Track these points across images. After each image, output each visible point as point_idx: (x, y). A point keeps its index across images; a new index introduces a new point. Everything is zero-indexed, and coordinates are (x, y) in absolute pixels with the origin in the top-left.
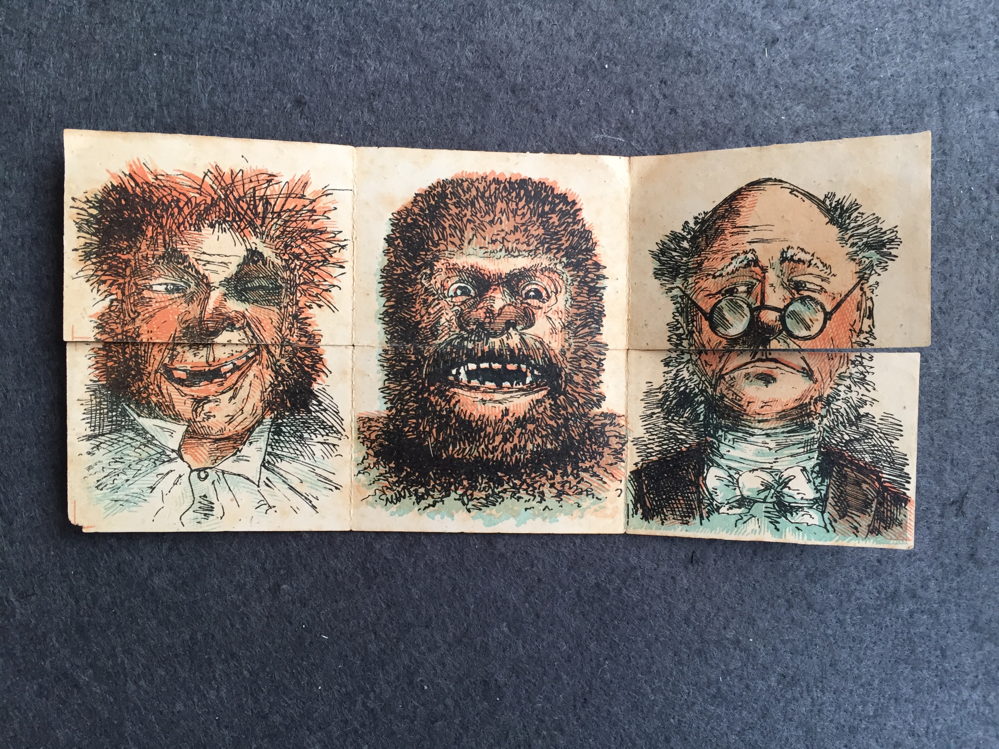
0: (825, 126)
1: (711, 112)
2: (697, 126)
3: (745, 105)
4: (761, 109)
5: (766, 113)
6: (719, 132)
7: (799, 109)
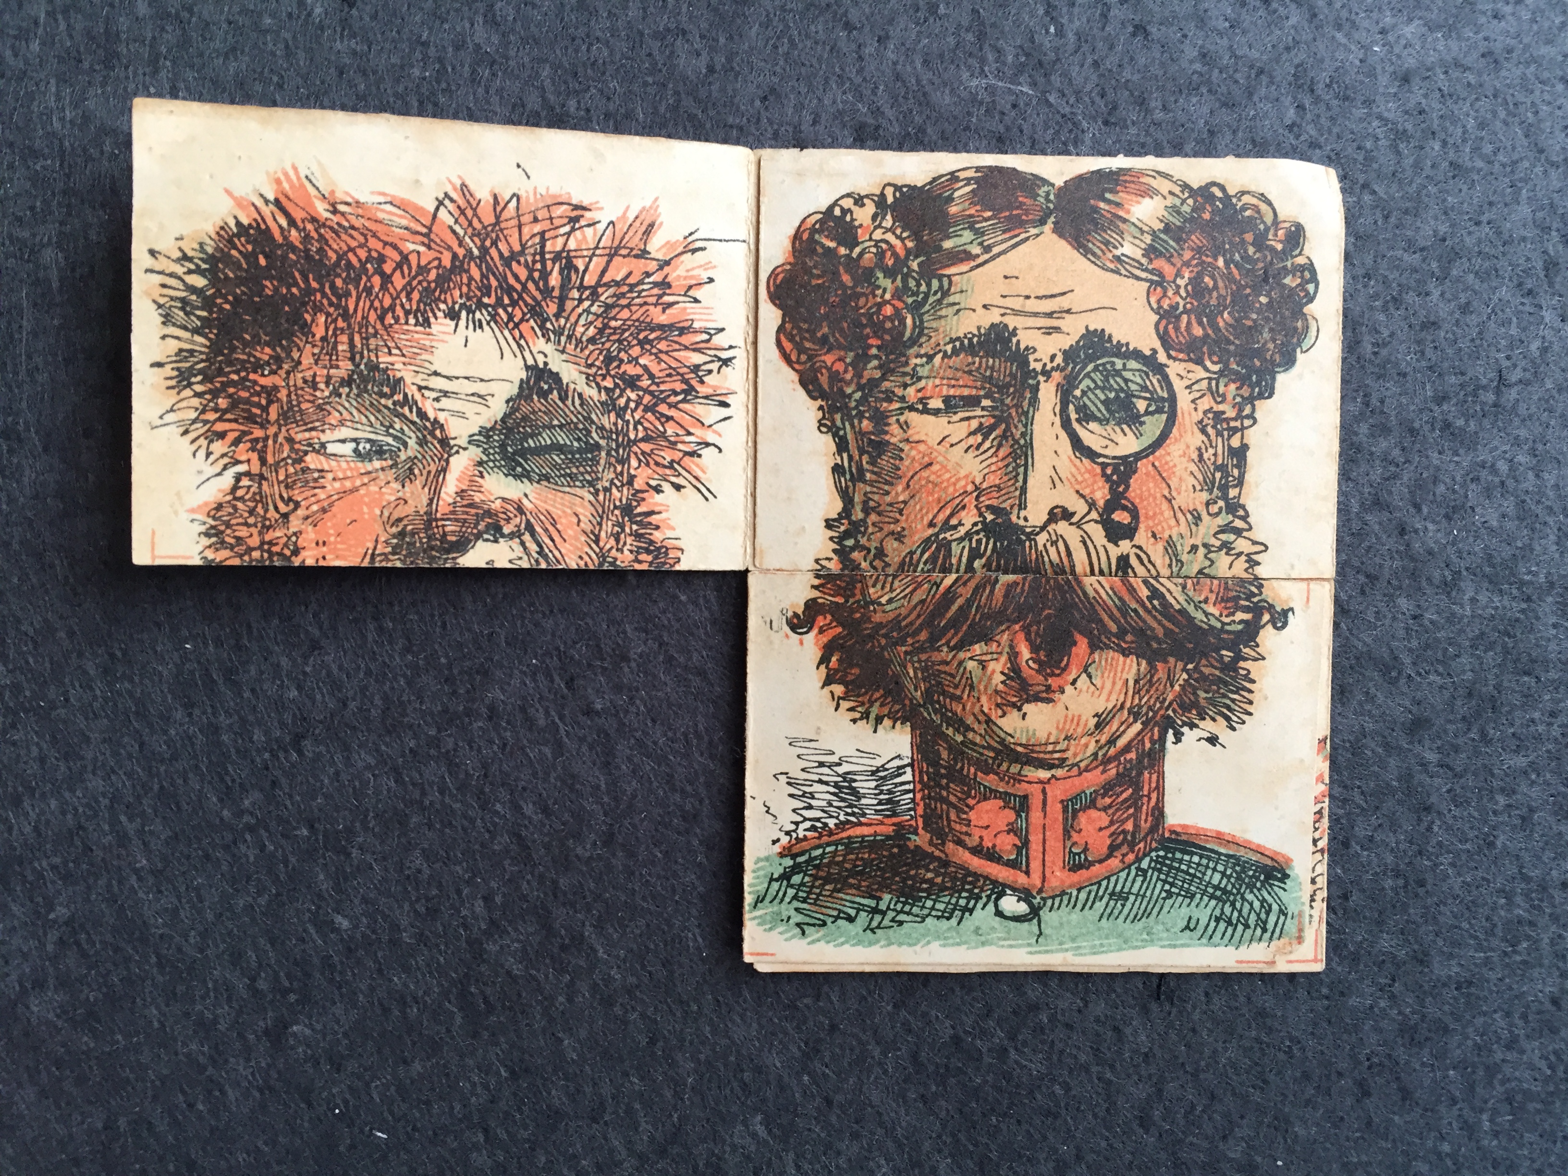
0: (1466, 69)
1: (1220, 34)
2: (1191, 62)
3: (1293, 21)
4: (1328, 30)
5: (1339, 36)
6: (1238, 76)
7: (1410, 30)
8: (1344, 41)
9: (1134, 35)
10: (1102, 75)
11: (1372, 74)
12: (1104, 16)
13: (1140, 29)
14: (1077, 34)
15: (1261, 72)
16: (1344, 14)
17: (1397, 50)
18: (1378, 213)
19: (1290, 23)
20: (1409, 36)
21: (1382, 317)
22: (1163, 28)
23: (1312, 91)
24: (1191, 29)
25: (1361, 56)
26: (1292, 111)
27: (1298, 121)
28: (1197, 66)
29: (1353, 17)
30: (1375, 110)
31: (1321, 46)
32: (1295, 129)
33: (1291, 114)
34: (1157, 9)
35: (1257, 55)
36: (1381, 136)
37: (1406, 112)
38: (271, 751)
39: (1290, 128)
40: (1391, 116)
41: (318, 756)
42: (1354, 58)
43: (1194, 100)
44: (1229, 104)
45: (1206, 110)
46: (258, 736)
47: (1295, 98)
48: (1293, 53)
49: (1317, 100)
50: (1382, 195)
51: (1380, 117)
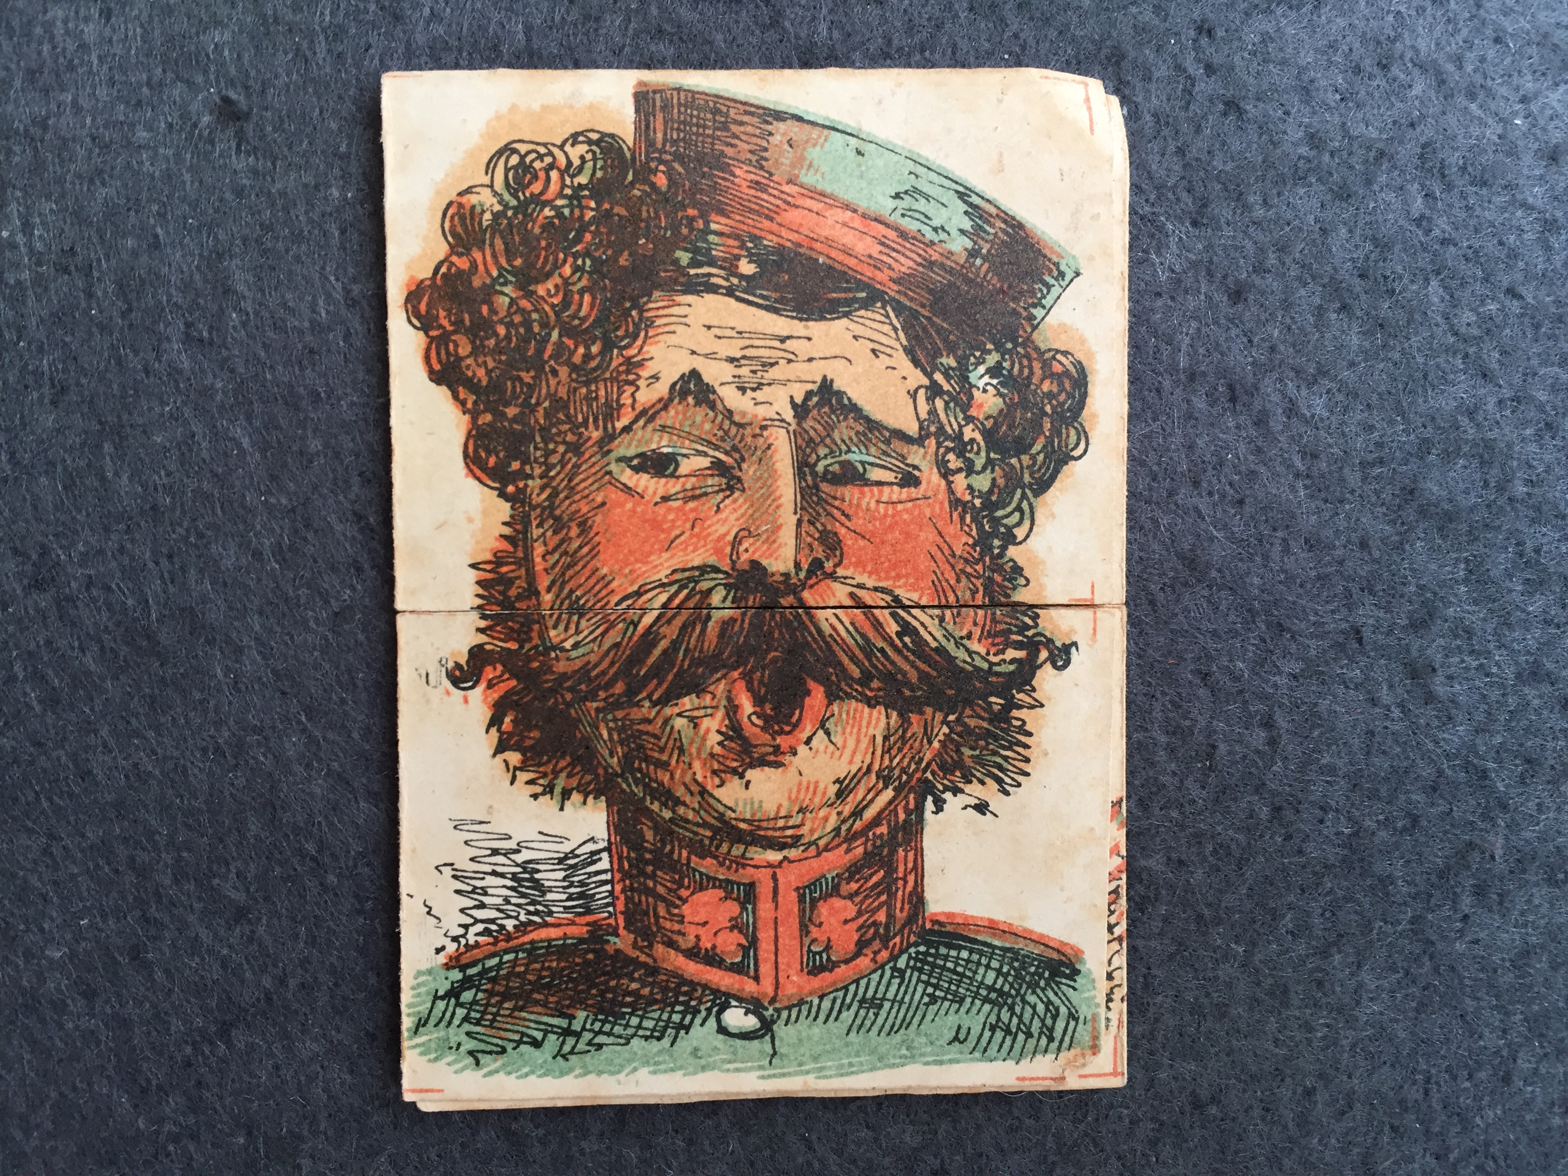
8: (1477, 112)
9: (1225, 114)
10: (1186, 166)
11: (1513, 152)
12: (1188, 91)
13: (1232, 106)
14: (1155, 115)
15: (1382, 154)
16: (1478, 79)
17: (1542, 122)
18: (1527, 320)
19: (1414, 93)
20: (1555, 104)
21: (1533, 447)
22: (1261, 105)
23: (1443, 176)
24: (1295, 102)
25: (1499, 131)
26: (1420, 200)
27: (1428, 212)
28: (1304, 150)
29: (1489, 82)
30: (1519, 197)
31: (1451, 120)
32: (1424, 223)
33: (1418, 205)
34: (1251, 80)
35: (1375, 135)
36: (1527, 228)
37: (1556, 198)
38: (194, 1043)
39: (1418, 222)
40: (1539, 203)
41: (252, 1048)
42: (1492, 132)
43: (1302, 191)
44: (1343, 194)
45: (1315, 203)
46: (176, 1025)
47: (1423, 185)
48: (1418, 130)
49: (1449, 187)
50: (1530, 300)
51: (1524, 205)
